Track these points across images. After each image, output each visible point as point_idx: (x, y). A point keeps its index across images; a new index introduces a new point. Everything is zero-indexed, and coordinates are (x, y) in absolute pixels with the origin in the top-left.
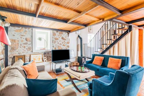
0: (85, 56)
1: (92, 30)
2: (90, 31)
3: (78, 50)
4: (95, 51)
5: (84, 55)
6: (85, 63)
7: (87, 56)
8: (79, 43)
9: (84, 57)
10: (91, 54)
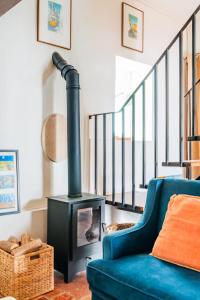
0: (100, 193)
1: (139, 33)
2: (128, 40)
3: (49, 156)
4: (161, 159)
5: (88, 190)
6: (97, 254)
7: (109, 191)
8: (61, 109)
9: (87, 203)
10: (139, 181)
